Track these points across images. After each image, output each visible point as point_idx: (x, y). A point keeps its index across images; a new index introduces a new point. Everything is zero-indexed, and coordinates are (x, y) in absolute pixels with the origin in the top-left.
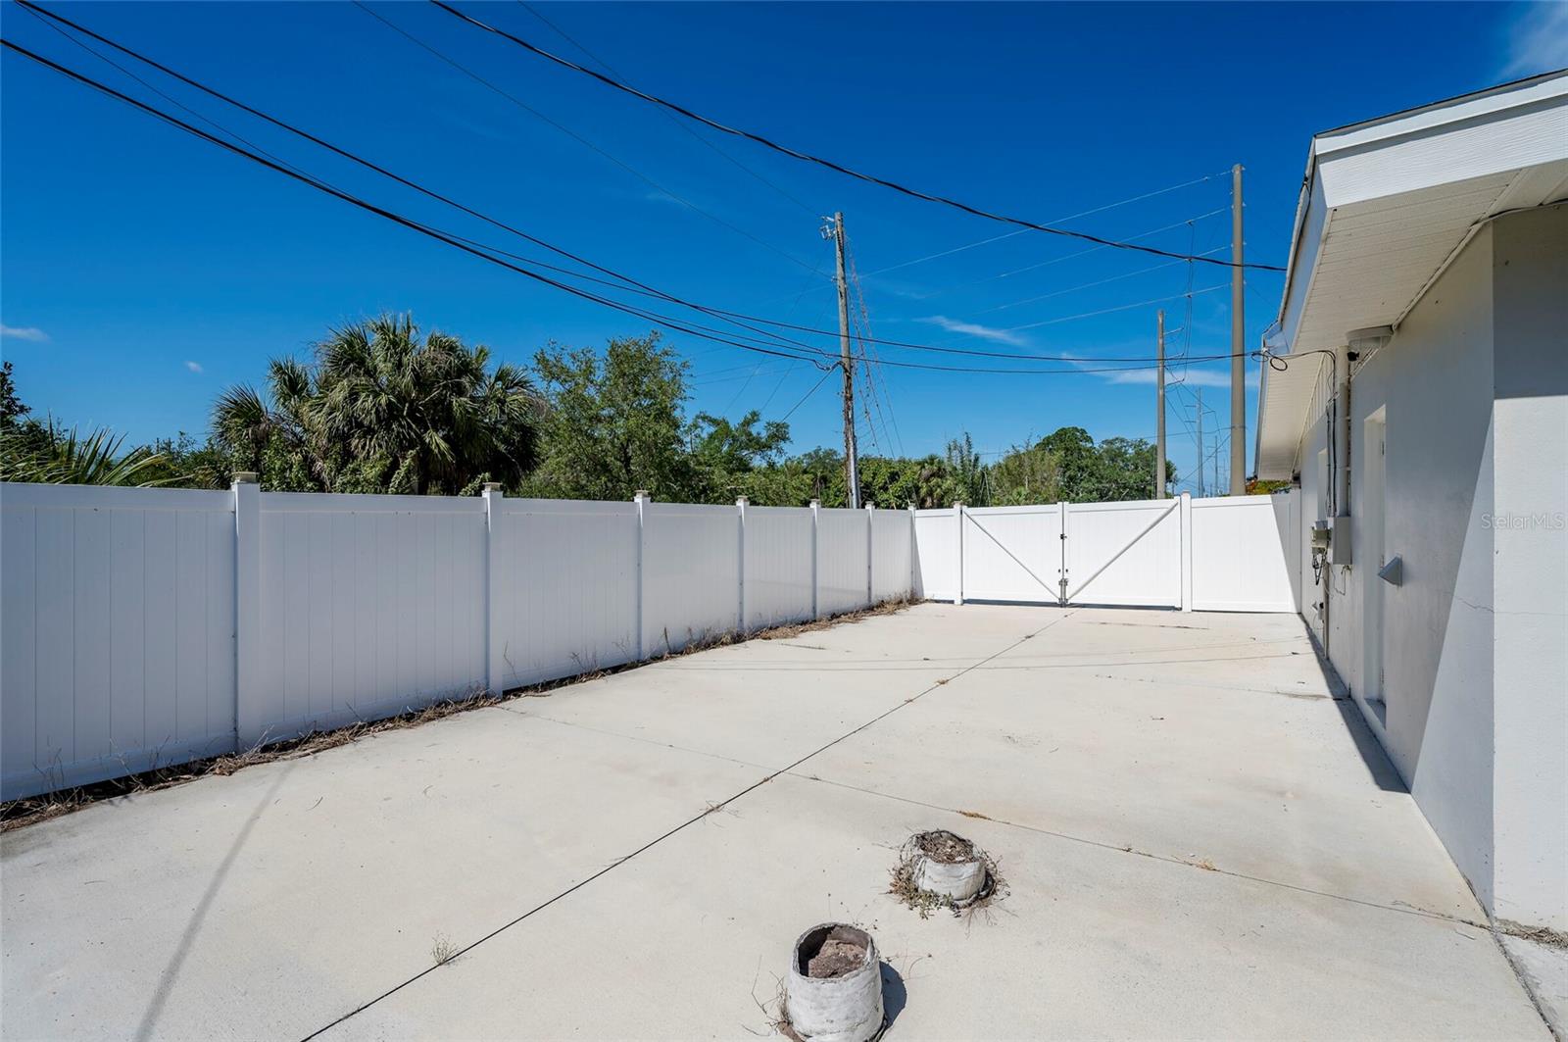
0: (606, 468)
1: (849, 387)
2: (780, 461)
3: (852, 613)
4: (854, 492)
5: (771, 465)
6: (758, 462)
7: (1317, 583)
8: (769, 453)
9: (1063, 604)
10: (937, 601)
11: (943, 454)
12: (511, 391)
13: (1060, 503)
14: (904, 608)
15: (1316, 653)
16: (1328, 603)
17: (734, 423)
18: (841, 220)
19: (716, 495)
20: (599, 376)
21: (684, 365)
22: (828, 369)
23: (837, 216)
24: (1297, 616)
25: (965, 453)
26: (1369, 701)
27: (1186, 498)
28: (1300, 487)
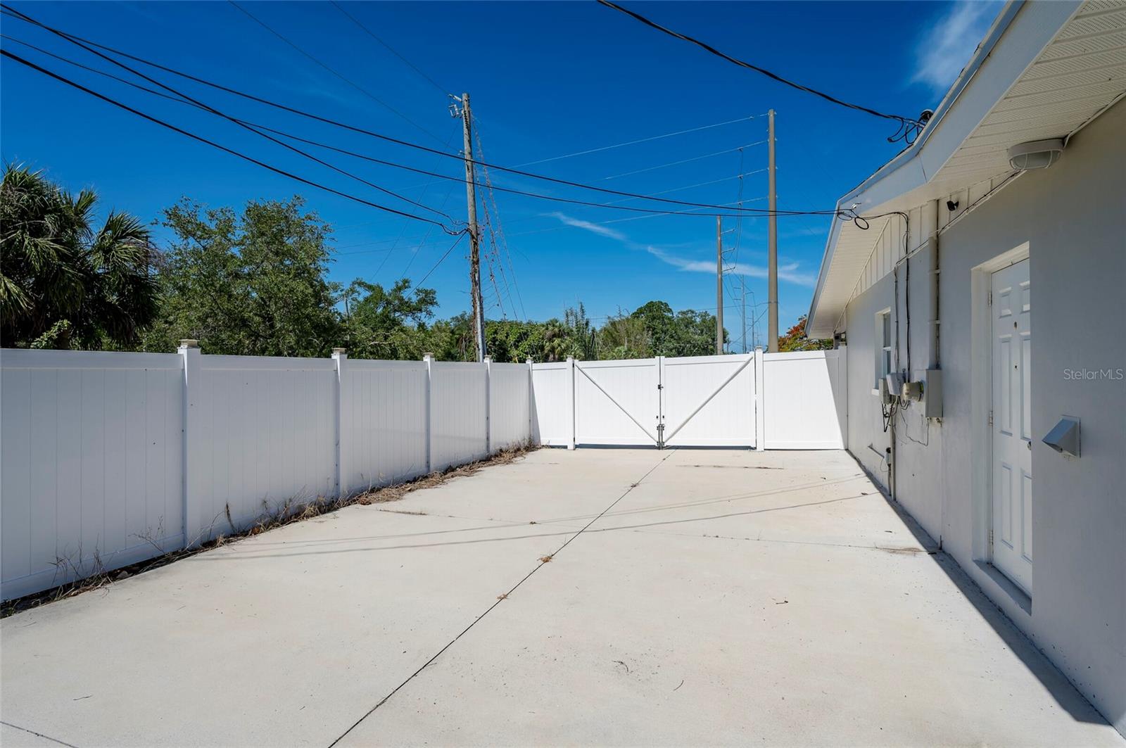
0: (244, 323)
1: (476, 252)
2: (430, 323)
3: (468, 465)
4: (480, 346)
5: (422, 326)
6: (409, 322)
7: (885, 431)
8: (419, 315)
9: (660, 446)
10: (552, 447)
11: (562, 319)
12: (123, 240)
13: (657, 358)
14: (521, 455)
15: (881, 492)
16: (894, 448)
17: (388, 289)
18: (468, 101)
19: (359, 349)
20: (239, 233)
21: (325, 228)
22: (455, 234)
23: (465, 97)
24: (845, 452)
25: (579, 318)
26: (979, 562)
27: (759, 353)
28: (846, 344)
